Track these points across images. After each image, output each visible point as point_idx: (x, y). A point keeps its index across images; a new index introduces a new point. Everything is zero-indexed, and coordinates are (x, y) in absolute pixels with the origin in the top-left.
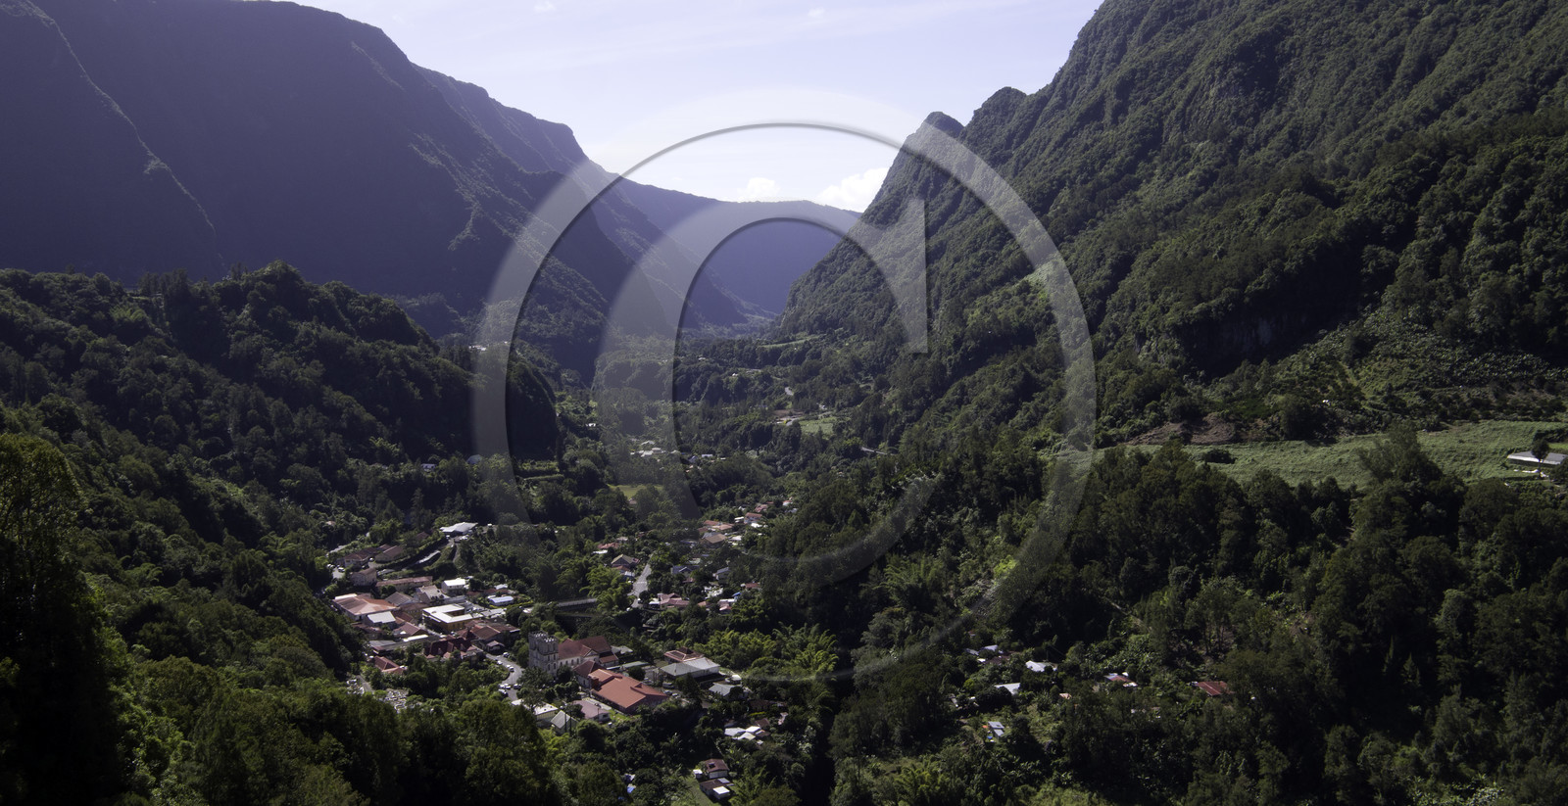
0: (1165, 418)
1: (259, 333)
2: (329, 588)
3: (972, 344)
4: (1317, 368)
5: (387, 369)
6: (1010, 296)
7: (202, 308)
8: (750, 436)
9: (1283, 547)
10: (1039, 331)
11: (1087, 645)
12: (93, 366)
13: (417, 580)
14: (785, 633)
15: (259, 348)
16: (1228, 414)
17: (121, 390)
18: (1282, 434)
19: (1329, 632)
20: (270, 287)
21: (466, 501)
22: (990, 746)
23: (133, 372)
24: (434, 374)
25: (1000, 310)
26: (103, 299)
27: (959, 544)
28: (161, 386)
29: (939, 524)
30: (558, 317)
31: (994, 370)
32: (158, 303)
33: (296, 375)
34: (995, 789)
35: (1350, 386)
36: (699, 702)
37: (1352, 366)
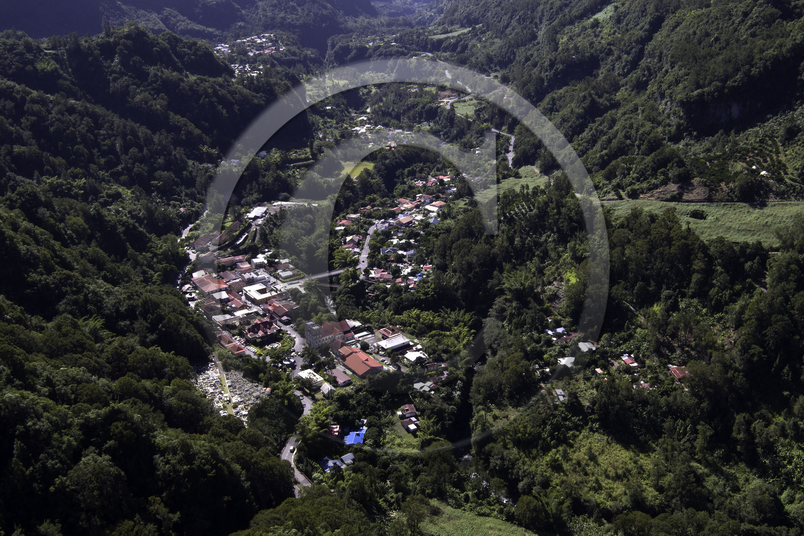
0: (669, 179)
1: (126, 75)
2: (188, 268)
3: (560, 67)
4: (763, 143)
5: (206, 98)
6: (586, 29)
7: (90, 59)
8: (424, 113)
9: (727, 284)
10: (603, 60)
11: (613, 333)
12: (33, 114)
13: (237, 258)
14: (446, 313)
15: (128, 86)
16: (706, 182)
17: (52, 129)
18: (736, 196)
19: (745, 349)
20: (129, 42)
21: (259, 186)
22: (556, 407)
23: (57, 117)
24: (233, 98)
25: (579, 39)
26: (30, 56)
27: (545, 256)
28: (74, 125)
29: (534, 242)
30: (303, 9)
31: (574, 90)
32: (63, 54)
33: (151, 106)
34: (557, 435)
35: (780, 162)
36: (399, 368)
37: (783, 145)
